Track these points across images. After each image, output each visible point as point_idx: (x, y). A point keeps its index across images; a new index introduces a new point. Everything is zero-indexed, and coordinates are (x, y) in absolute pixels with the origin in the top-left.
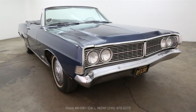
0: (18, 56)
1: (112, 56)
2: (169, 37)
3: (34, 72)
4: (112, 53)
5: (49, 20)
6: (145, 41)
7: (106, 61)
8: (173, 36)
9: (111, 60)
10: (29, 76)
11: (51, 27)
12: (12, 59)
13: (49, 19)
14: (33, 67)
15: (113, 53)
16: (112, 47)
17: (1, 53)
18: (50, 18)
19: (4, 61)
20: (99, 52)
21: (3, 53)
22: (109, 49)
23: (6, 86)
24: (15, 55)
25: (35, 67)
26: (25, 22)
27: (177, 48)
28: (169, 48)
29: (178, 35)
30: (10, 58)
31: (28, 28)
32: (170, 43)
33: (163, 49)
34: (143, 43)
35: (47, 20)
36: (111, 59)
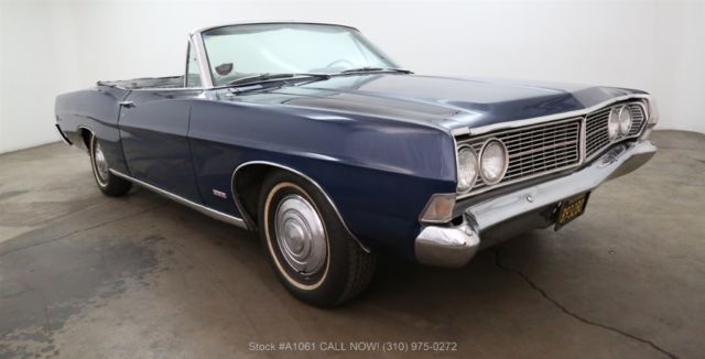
0: (76, 206)
1: (508, 162)
2: (624, 105)
3: (170, 253)
4: (507, 152)
5: (226, 69)
6: (584, 116)
7: (494, 180)
8: (632, 103)
9: (507, 175)
10: (162, 266)
11: (241, 89)
12: (59, 217)
13: (224, 66)
14: (155, 238)
15: (510, 154)
16: (505, 135)
17: (3, 202)
18: (227, 62)
19: (31, 225)
20: (478, 152)
21: (12, 200)
22: (500, 140)
23: (97, 307)
24: (64, 204)
25: (163, 238)
26: (95, 85)
27: (644, 137)
28: (624, 138)
29: (646, 99)
30: (50, 217)
31: (126, 102)
32: (627, 125)
33: (612, 142)
34: (580, 121)
35: (217, 69)
36: (505, 172)
